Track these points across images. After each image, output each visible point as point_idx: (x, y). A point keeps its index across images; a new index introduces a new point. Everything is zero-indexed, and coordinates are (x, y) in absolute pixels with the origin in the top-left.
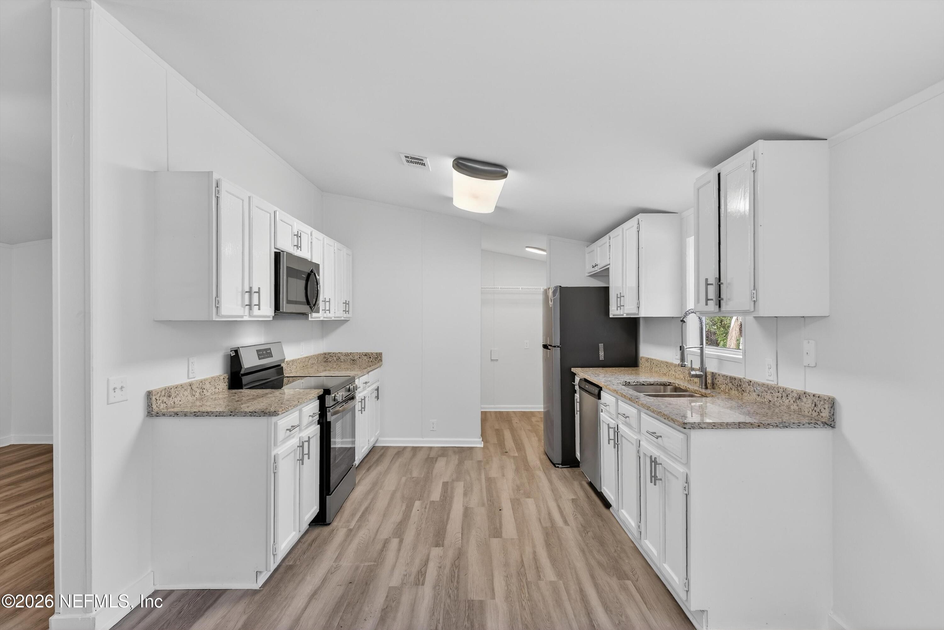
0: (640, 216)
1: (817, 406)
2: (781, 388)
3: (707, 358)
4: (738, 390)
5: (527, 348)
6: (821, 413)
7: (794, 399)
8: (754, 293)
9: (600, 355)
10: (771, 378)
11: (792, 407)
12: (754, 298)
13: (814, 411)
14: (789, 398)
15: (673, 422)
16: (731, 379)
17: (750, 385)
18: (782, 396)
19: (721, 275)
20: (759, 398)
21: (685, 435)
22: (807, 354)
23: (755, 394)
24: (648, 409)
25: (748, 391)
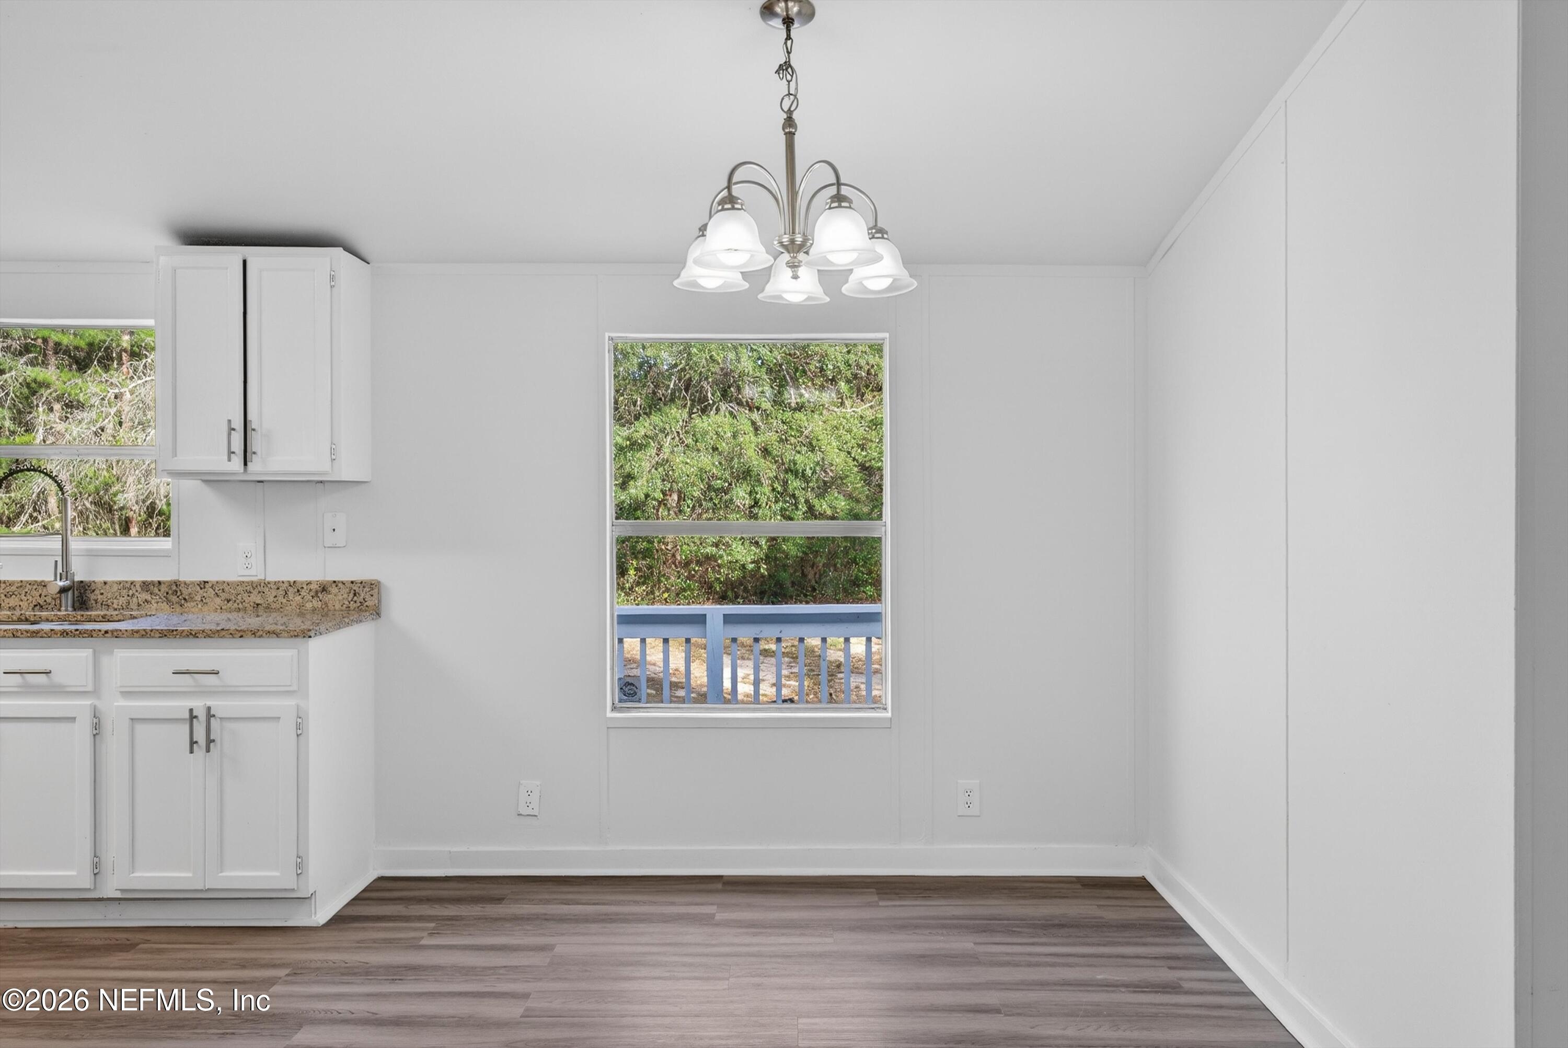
1: (357, 594)
2: (282, 582)
4: (168, 601)
6: (365, 601)
7: (312, 593)
8: (333, 448)
10: (253, 572)
11: (308, 605)
12: (333, 455)
13: (352, 602)
14: (303, 593)
15: (275, 635)
16: (146, 586)
17: (205, 588)
18: (286, 593)
19: (249, 417)
20: (230, 605)
21: (295, 650)
22: (334, 530)
23: (218, 601)
24: (165, 636)
25: (198, 598)
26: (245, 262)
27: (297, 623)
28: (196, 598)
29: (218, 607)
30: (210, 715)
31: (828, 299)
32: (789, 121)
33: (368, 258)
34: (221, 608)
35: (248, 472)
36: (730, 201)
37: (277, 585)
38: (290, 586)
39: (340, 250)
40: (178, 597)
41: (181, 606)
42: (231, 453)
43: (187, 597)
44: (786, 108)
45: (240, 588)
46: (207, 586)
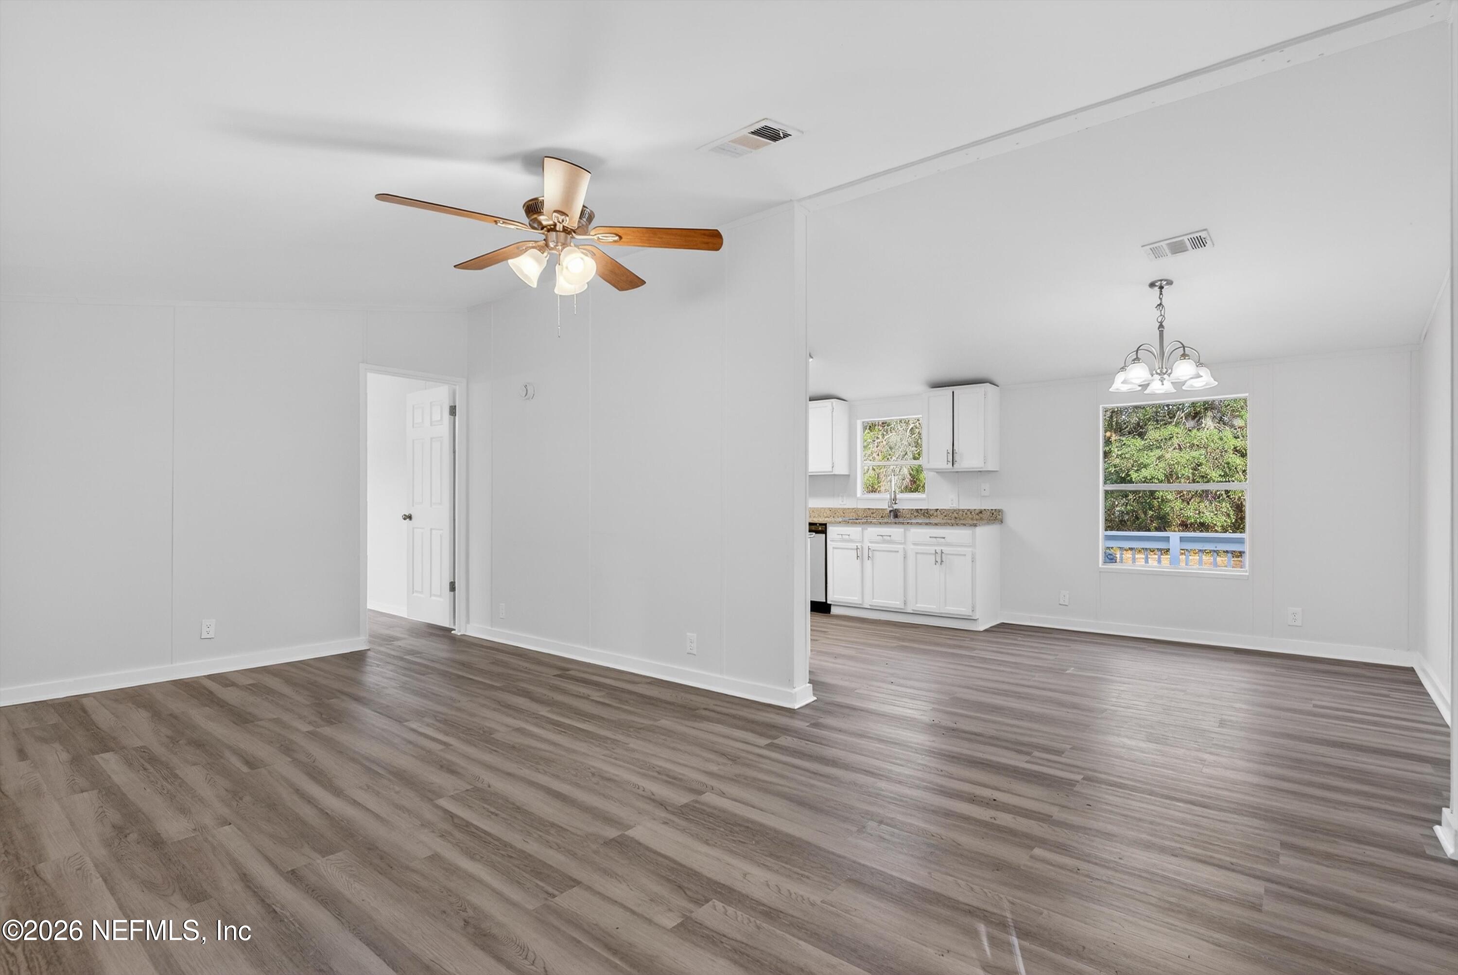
0: (833, 401)
1: (993, 513)
2: (965, 510)
4: (924, 516)
6: (996, 516)
11: (974, 518)
12: (985, 461)
13: (991, 516)
14: (973, 513)
15: (964, 525)
16: (917, 510)
18: (967, 513)
19: (955, 448)
20: (946, 518)
21: (971, 531)
22: (985, 490)
23: (942, 516)
25: (935, 514)
26: (953, 392)
27: (971, 522)
29: (942, 518)
30: (942, 553)
31: (1217, 383)
32: (1161, 326)
33: (999, 386)
35: (954, 468)
36: (1137, 359)
37: (963, 511)
38: (968, 511)
39: (988, 384)
40: (928, 514)
41: (929, 517)
42: (948, 461)
43: (931, 514)
44: (1159, 320)
45: (950, 511)
46: (938, 510)
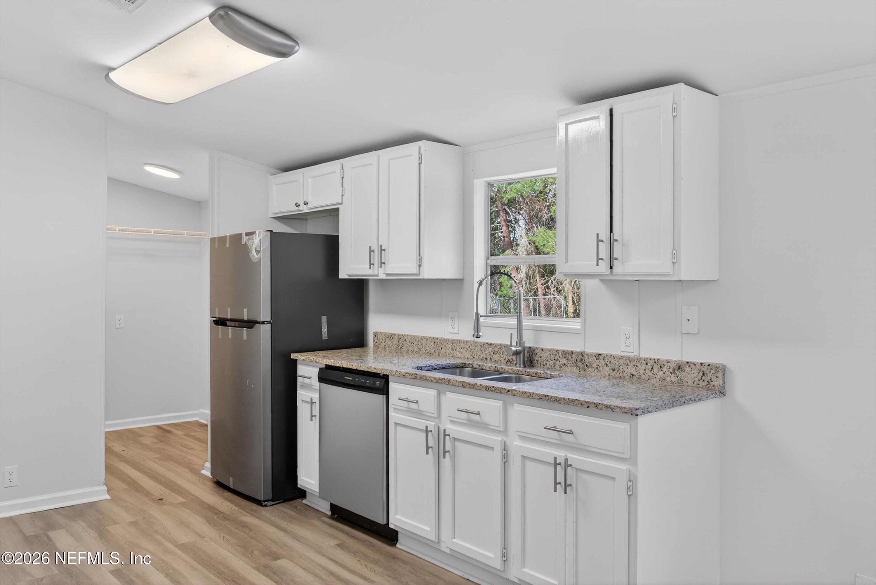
0: (423, 144)
1: (705, 375)
2: (650, 360)
3: (525, 330)
4: (577, 366)
5: (120, 327)
6: (712, 381)
7: (671, 370)
8: (674, 254)
9: (323, 332)
10: (630, 349)
11: (668, 379)
12: (675, 259)
13: (701, 381)
14: (665, 370)
15: (610, 410)
16: (565, 354)
17: (599, 359)
18: (652, 368)
19: (613, 231)
20: (614, 373)
21: (628, 424)
22: (689, 320)
23: (607, 369)
24: (541, 399)
25: (595, 366)
26: (611, 111)
28: (593, 366)
29: (607, 374)
33: (717, 93)
34: (609, 375)
35: (613, 274)
37: (646, 361)
38: (655, 362)
39: (681, 85)
40: (583, 364)
41: (585, 370)
42: (599, 259)
43: (588, 365)
45: (621, 361)
46: (601, 357)
